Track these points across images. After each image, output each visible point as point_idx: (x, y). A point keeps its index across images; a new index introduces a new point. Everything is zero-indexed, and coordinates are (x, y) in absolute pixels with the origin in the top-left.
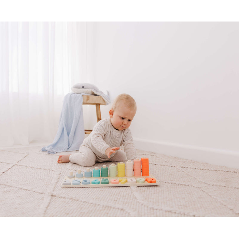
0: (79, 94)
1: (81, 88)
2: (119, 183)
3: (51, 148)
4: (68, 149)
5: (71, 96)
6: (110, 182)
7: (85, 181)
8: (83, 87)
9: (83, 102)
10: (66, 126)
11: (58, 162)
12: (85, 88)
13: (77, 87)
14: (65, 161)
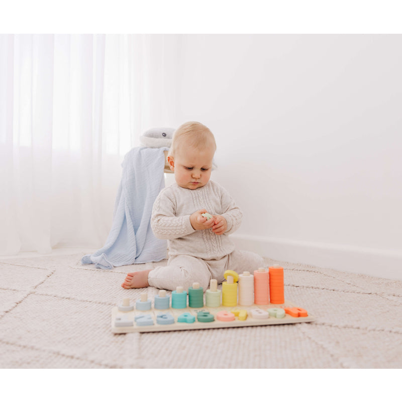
0: (157, 149)
1: (161, 138)
2: (234, 319)
3: (103, 258)
4: (136, 258)
5: (140, 152)
6: (215, 319)
7: (162, 317)
8: (164, 135)
9: (165, 164)
10: (130, 212)
11: (123, 287)
12: (169, 138)
13: (151, 135)
14: (137, 284)
